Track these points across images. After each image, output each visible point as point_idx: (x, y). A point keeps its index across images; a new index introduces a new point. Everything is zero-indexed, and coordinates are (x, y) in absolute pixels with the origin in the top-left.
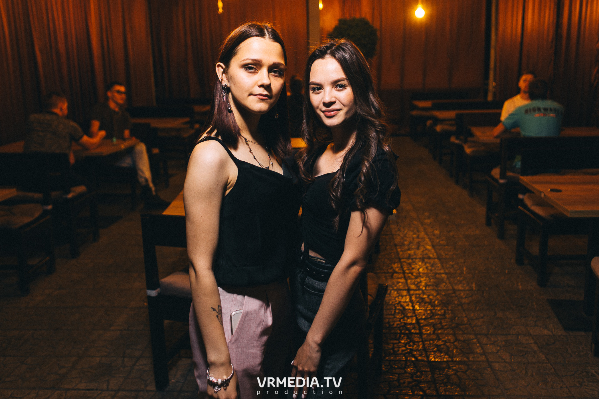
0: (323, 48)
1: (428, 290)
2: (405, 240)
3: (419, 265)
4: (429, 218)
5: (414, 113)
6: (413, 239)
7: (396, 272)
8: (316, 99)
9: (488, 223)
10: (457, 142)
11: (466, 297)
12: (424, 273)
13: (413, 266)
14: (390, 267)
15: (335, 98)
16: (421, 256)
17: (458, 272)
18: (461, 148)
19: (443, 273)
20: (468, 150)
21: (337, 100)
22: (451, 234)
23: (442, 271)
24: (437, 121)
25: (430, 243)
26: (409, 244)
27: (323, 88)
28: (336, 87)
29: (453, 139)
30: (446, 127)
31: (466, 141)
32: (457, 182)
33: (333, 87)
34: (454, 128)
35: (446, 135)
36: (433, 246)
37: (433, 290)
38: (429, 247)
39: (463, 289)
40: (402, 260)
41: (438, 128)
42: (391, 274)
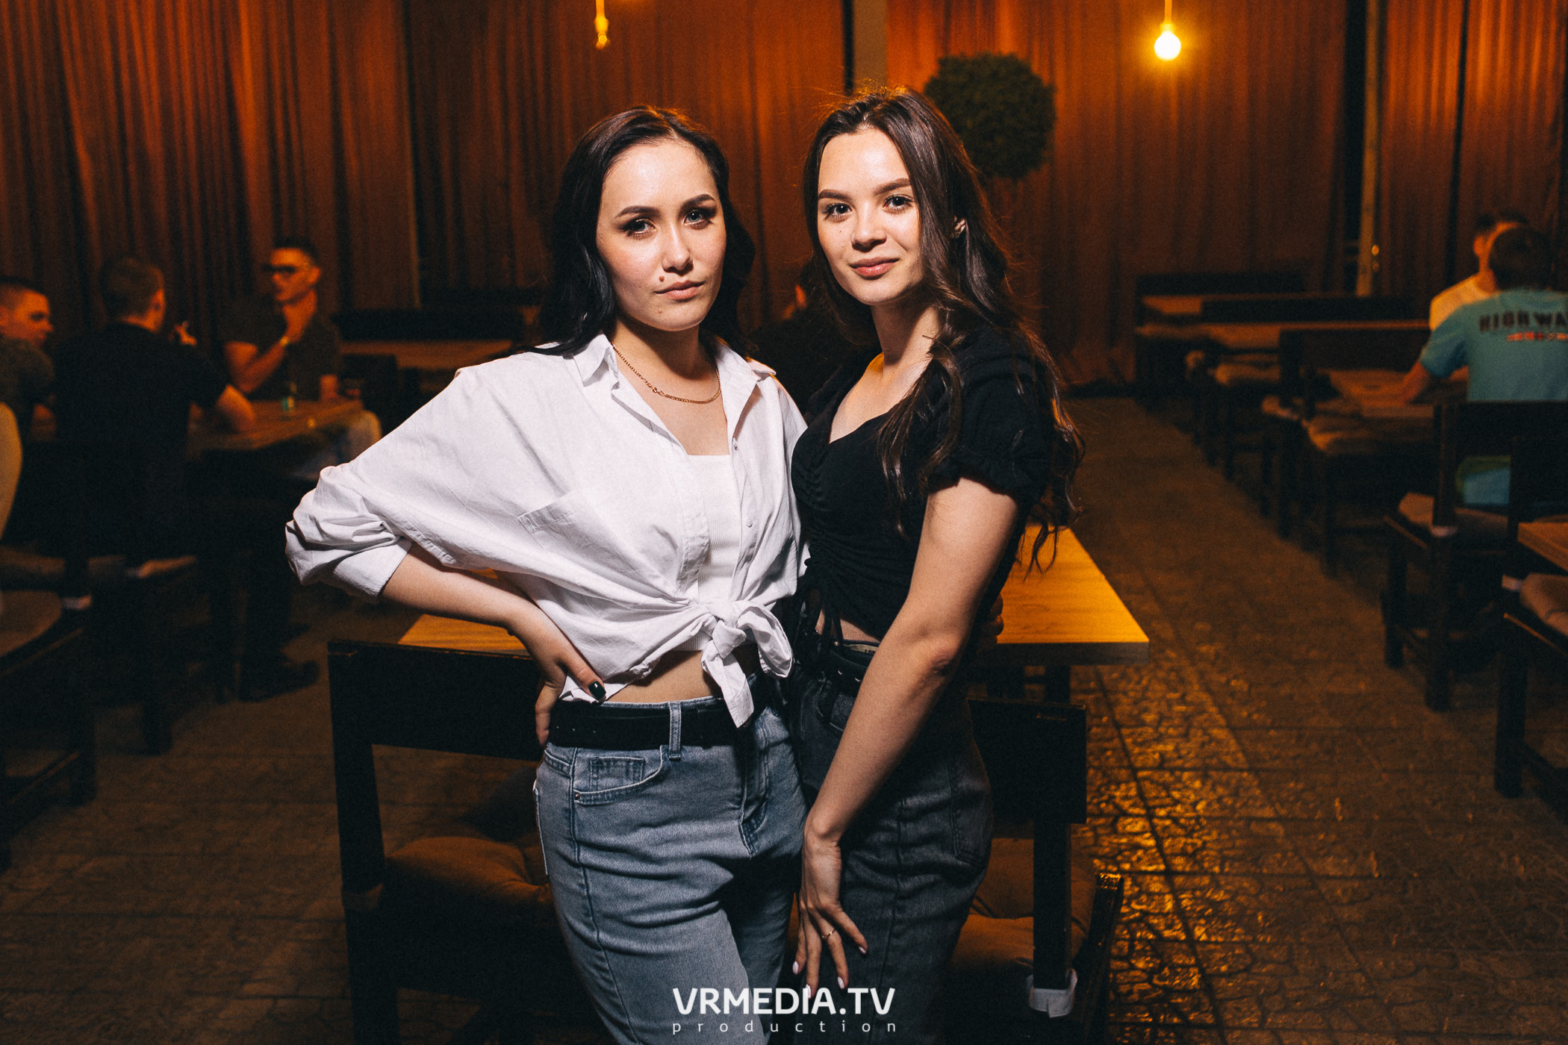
0: (854, 109)
1: (1227, 874)
2: (1146, 710)
3: (1195, 791)
4: (1211, 641)
5: (1147, 330)
6: (1170, 704)
7: (1126, 815)
8: (835, 235)
9: (1394, 659)
10: (1284, 413)
11: (1352, 903)
12: (1209, 818)
13: (1176, 795)
14: (1105, 798)
15: (885, 230)
16: (1198, 763)
17: (1319, 815)
18: (1296, 434)
19: (1270, 820)
20: (1320, 440)
21: (888, 236)
22: (1285, 690)
23: (1268, 812)
24: (1217, 352)
25: (1222, 722)
26: (1159, 722)
27: (854, 207)
28: (886, 204)
29: (1271, 406)
30: (1248, 372)
31: (1311, 414)
32: (1285, 532)
33: (878, 203)
34: (1274, 374)
35: (1249, 393)
36: (1233, 729)
37: (1245, 875)
38: (1218, 733)
39: (1340, 873)
40: (1142, 774)
41: (1223, 374)
42: (1111, 819)
